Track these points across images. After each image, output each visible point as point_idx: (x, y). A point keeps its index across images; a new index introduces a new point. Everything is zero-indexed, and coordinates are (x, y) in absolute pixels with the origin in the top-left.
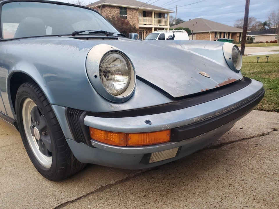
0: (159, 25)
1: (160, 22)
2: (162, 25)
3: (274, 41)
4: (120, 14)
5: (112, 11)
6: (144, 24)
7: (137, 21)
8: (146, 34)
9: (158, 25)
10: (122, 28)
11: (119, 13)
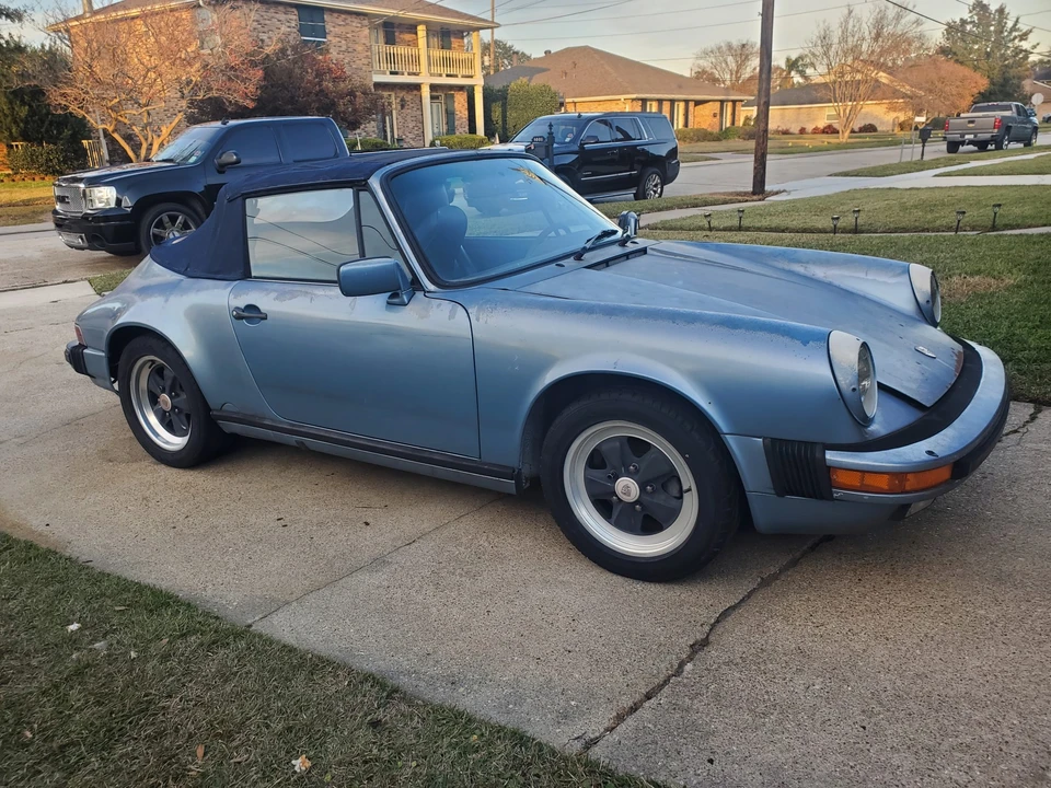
0: (447, 76)
1: (447, 62)
2: (456, 76)
3: (825, 128)
4: (302, 31)
5: (267, 22)
6: (392, 73)
7: (365, 61)
8: (399, 107)
9: (441, 75)
10: (321, 91)
11: (295, 30)
